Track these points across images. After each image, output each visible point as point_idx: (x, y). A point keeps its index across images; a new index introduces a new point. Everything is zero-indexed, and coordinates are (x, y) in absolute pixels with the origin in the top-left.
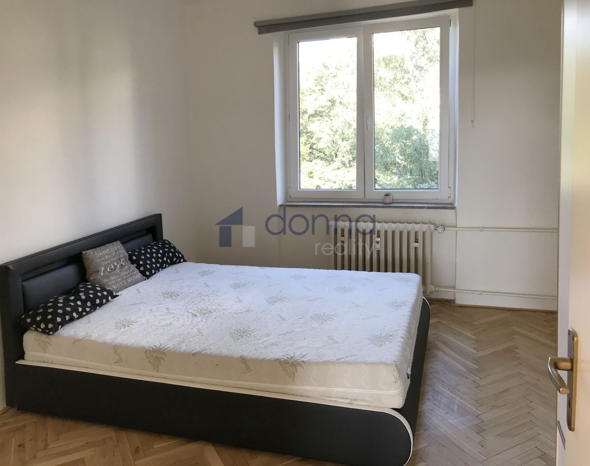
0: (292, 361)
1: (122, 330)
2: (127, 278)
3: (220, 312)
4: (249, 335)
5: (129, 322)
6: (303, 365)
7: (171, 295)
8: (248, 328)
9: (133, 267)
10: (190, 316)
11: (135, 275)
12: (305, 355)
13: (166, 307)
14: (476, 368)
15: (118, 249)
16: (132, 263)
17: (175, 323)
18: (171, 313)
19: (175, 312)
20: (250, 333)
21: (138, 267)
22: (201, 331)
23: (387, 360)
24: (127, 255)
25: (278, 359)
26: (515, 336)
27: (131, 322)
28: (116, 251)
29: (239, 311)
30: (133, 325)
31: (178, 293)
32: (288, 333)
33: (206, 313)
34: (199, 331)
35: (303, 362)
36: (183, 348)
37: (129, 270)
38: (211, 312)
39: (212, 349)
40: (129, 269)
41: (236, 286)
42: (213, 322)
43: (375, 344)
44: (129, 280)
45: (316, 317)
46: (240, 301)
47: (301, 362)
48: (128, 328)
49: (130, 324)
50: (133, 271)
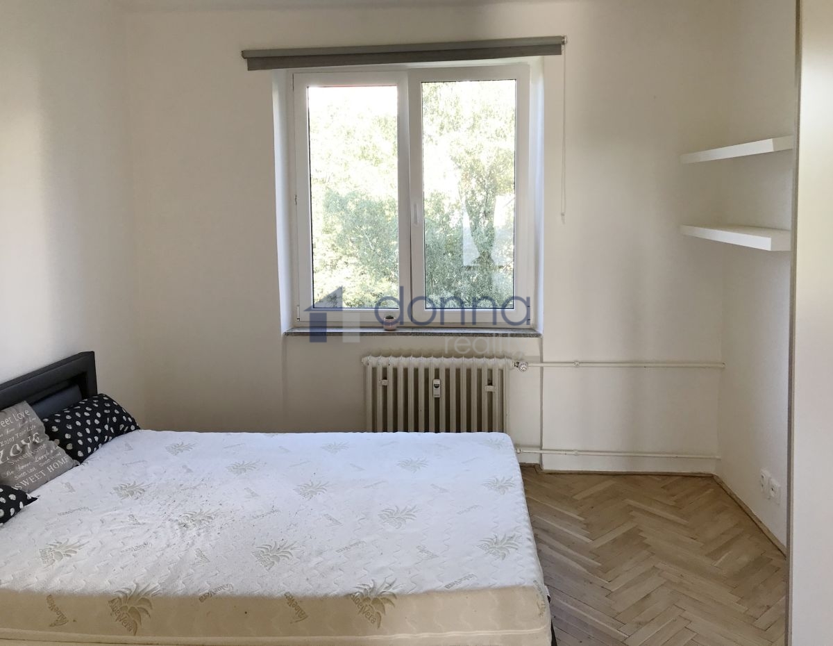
0: (373, 595)
1: (57, 564)
2: (47, 465)
3: (225, 517)
4: (288, 555)
5: (67, 547)
6: (393, 600)
7: (131, 491)
8: (282, 543)
9: (54, 445)
10: (176, 527)
11: (59, 458)
12: (394, 582)
13: (129, 513)
14: (599, 567)
15: (25, 415)
16: (52, 439)
17: (153, 541)
18: (139, 524)
19: (146, 521)
20: (289, 550)
21: (63, 445)
22: (204, 553)
23: (522, 580)
24: (42, 424)
25: (351, 594)
26: (633, 513)
27: (70, 546)
28: (24, 420)
29: (259, 514)
30: (76, 552)
31: (143, 487)
32: (351, 546)
33: (202, 520)
34: (200, 553)
35: (394, 595)
36: (180, 587)
37: (49, 451)
38: (210, 518)
39: (233, 585)
40: (49, 449)
41: (239, 469)
42: (218, 536)
43: (494, 554)
44: (50, 469)
45: (388, 515)
46: (254, 495)
47: (390, 595)
48: (68, 558)
49: (70, 551)
50: (56, 452)
